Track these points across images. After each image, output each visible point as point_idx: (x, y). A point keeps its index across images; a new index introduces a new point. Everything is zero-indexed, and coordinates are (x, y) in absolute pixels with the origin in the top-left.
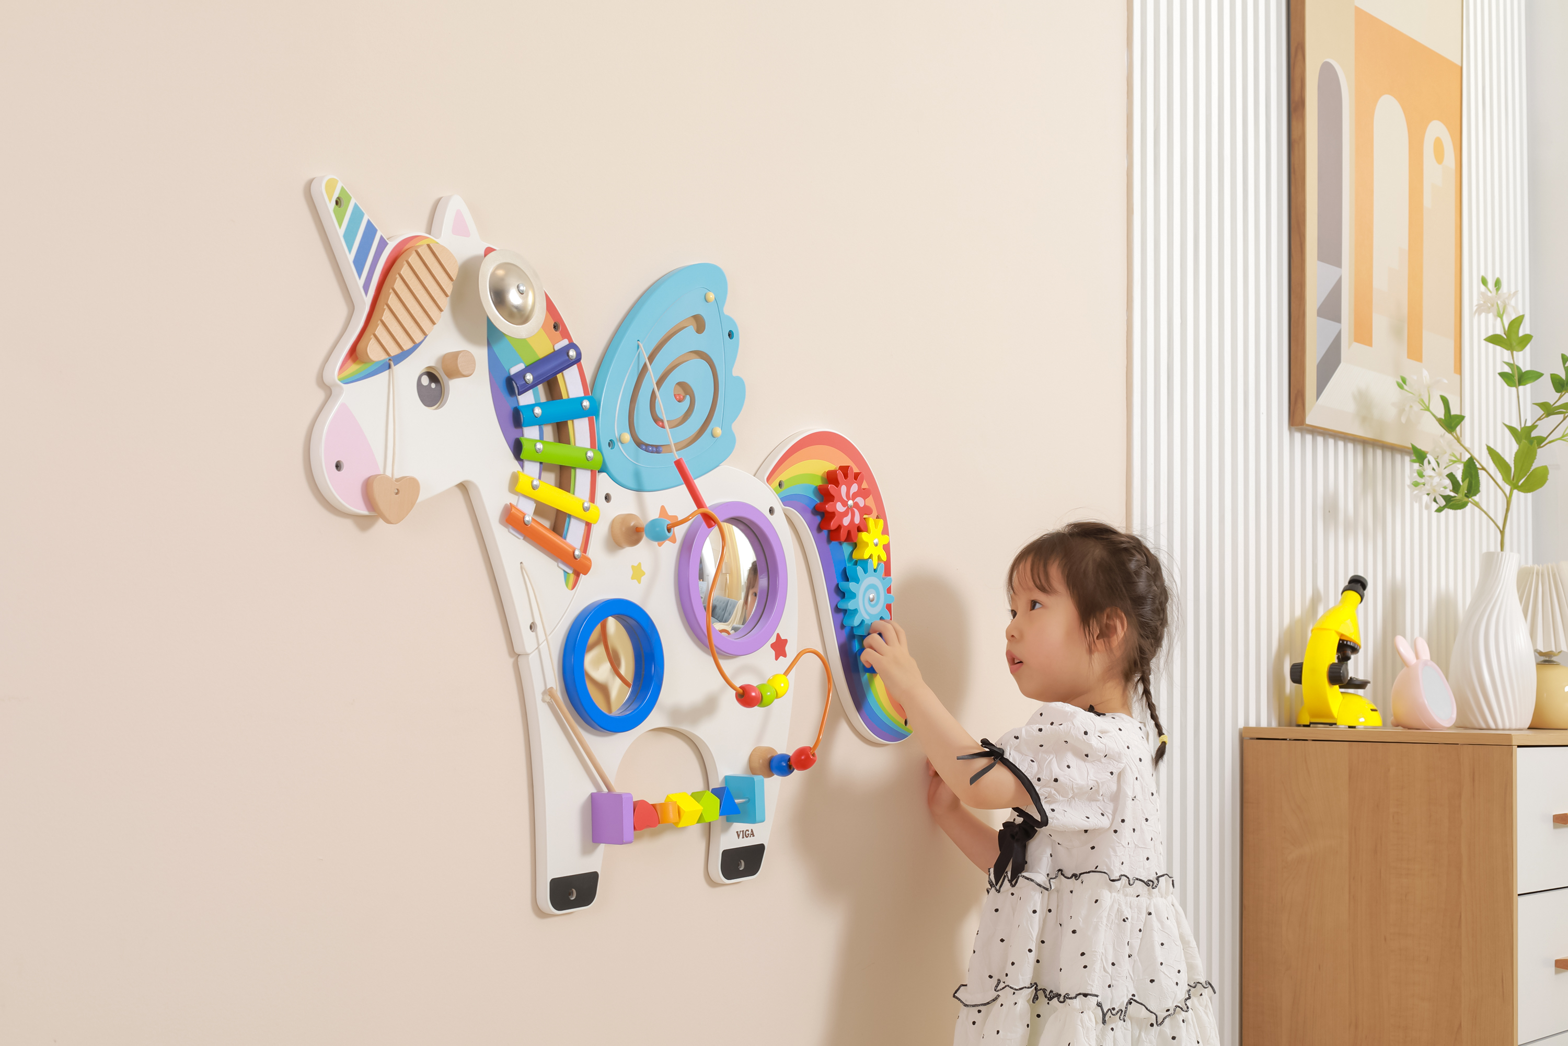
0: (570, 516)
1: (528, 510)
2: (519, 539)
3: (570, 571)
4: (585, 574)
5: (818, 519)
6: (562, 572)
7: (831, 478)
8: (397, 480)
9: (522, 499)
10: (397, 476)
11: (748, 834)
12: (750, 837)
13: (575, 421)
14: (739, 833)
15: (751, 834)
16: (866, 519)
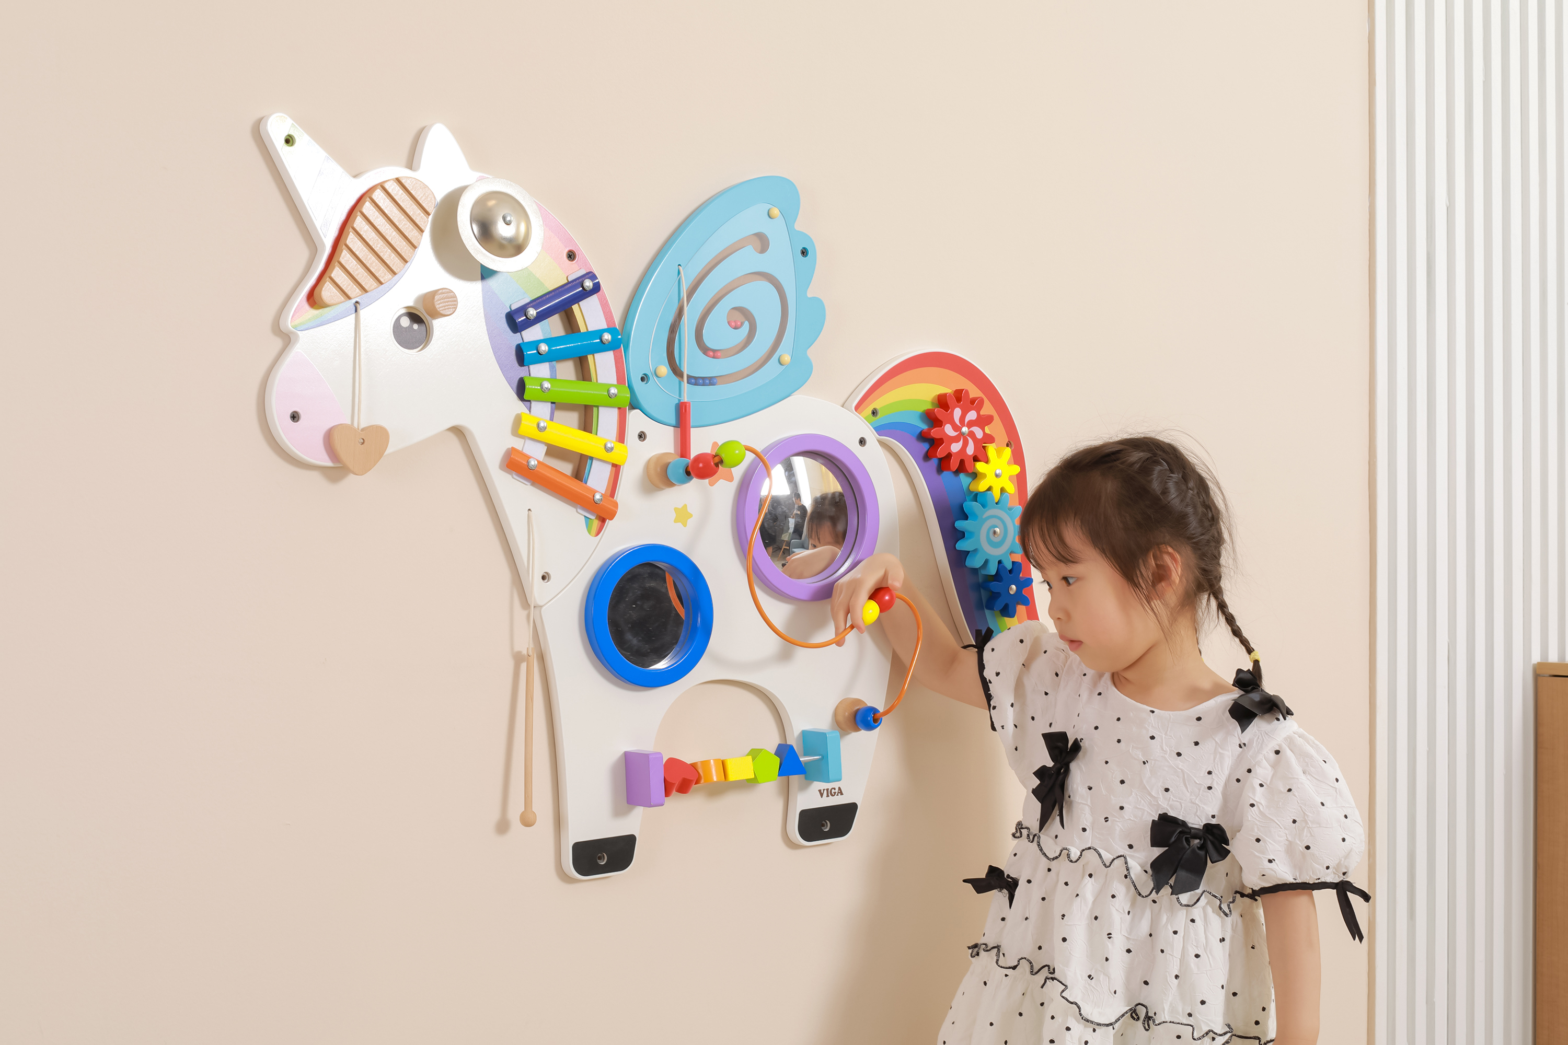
0: (592, 458)
1: (536, 454)
2: (527, 485)
3: (593, 517)
4: (611, 519)
5: (925, 446)
6: (583, 517)
7: (942, 402)
8: (363, 430)
9: (528, 442)
10: (363, 425)
11: (835, 793)
12: (838, 795)
13: (597, 356)
14: (822, 791)
15: (838, 793)
16: (986, 448)
